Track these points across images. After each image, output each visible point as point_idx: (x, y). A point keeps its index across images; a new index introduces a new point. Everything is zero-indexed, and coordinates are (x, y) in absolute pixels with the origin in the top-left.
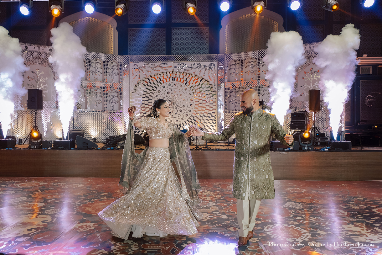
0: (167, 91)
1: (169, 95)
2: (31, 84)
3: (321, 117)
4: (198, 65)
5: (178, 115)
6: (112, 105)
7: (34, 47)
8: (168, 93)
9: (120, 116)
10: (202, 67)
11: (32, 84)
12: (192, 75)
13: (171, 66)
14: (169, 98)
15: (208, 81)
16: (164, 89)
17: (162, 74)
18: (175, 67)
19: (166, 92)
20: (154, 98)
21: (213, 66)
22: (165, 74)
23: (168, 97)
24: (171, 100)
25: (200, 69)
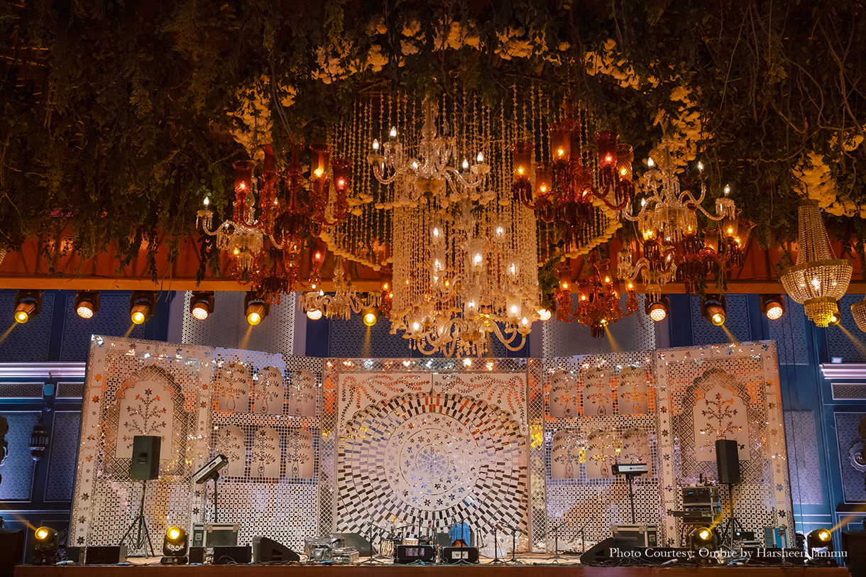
0: (419, 435)
1: (422, 444)
2: (132, 423)
3: (745, 497)
4: (486, 380)
5: (441, 490)
6: (295, 466)
7: (148, 345)
8: (421, 439)
9: (313, 492)
10: (494, 385)
11: (135, 423)
12: (473, 400)
13: (428, 382)
14: (423, 450)
15: (508, 414)
16: (412, 431)
17: (407, 399)
18: (437, 384)
19: (416, 438)
20: (389, 450)
21: (517, 382)
22: (414, 398)
23: (421, 447)
24: (426, 455)
25: (490, 389)
